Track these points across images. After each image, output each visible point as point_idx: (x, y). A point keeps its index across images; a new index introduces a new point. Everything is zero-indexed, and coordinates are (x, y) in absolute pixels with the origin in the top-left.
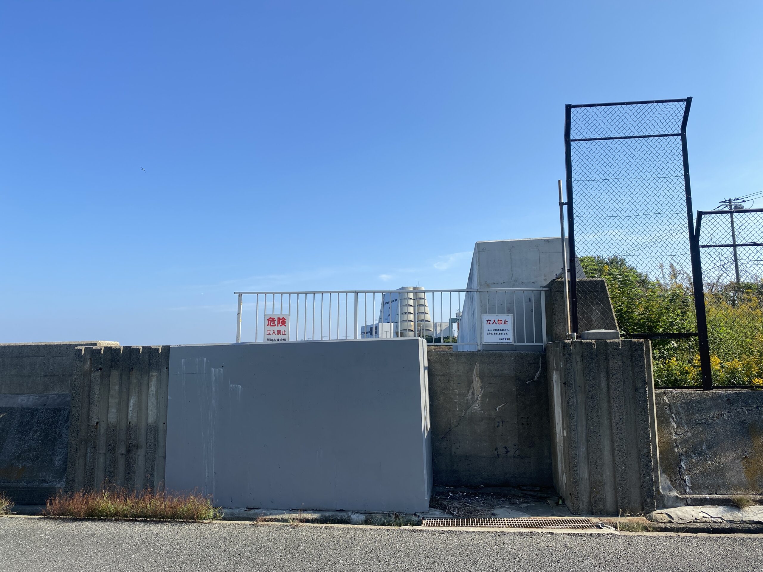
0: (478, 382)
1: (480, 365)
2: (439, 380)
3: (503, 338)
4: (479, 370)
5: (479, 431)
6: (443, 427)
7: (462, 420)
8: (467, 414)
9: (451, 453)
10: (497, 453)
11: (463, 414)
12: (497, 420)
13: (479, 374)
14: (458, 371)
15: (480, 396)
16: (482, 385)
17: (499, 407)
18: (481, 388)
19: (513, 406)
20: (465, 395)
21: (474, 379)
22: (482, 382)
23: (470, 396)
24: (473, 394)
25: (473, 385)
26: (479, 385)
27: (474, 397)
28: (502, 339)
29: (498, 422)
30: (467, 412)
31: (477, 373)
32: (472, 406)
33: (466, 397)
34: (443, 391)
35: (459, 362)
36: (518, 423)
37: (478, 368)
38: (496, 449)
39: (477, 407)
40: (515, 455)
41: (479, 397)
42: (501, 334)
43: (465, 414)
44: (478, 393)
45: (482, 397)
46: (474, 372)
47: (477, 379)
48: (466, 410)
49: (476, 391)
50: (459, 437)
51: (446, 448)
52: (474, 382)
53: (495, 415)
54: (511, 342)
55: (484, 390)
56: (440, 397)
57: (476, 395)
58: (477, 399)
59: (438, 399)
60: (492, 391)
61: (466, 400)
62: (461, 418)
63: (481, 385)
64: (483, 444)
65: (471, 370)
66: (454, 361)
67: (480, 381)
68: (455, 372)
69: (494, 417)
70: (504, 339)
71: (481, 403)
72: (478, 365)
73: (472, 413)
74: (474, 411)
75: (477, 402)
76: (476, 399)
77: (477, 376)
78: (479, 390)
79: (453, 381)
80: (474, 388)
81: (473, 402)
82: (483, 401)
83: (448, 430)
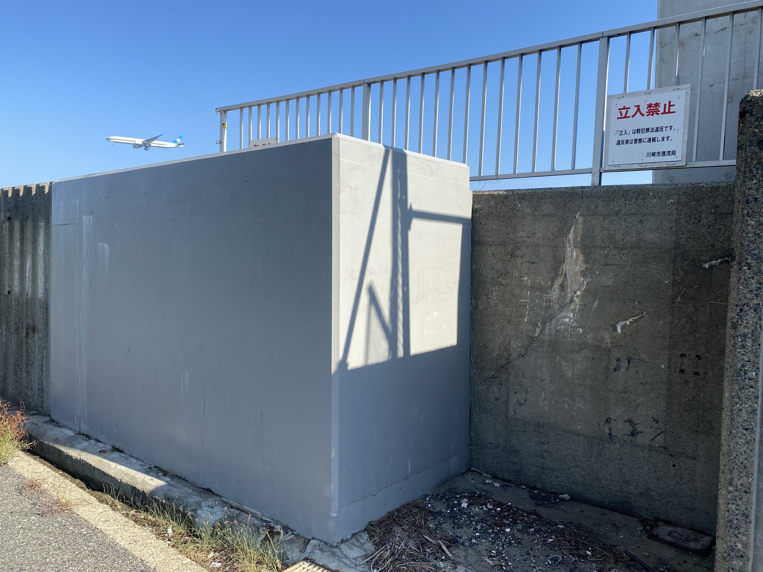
0: (577, 260)
1: (584, 221)
2: (493, 254)
3: (657, 151)
4: (580, 232)
5: (570, 374)
6: (495, 355)
7: (535, 344)
8: (547, 332)
9: (507, 412)
10: (608, 431)
11: (538, 331)
12: (616, 354)
13: (582, 240)
14: (534, 234)
15: (578, 293)
16: (586, 268)
17: (623, 323)
18: (584, 274)
19: (661, 323)
20: (545, 290)
21: (568, 254)
22: (586, 262)
23: (555, 294)
24: (562, 287)
25: (566, 267)
26: (580, 267)
27: (565, 295)
28: (653, 154)
29: (618, 360)
30: (547, 327)
31: (575, 239)
32: (558, 316)
33: (548, 293)
34: (498, 277)
35: (537, 213)
36: (669, 367)
37: (580, 226)
38: (607, 421)
39: (570, 318)
40: (653, 444)
41: (577, 297)
42: (654, 140)
43: (542, 331)
44: (576, 287)
45: (582, 297)
46: (571, 236)
47: (575, 254)
48: (544, 324)
49: (569, 282)
50: (525, 380)
51: (497, 399)
52: (568, 261)
53: (611, 342)
54: (679, 159)
55: (589, 279)
56: (492, 292)
57: (569, 290)
58: (572, 301)
59: (488, 294)
60: (610, 284)
61: (547, 301)
62: (532, 339)
63: (584, 267)
64: (577, 405)
65: (563, 232)
66: (528, 211)
67: (581, 258)
68: (528, 237)
69: (609, 346)
70: (659, 153)
71: (579, 310)
72: (581, 219)
73: (558, 331)
74: (562, 327)
75: (572, 307)
76: (568, 300)
77: (575, 247)
78: (577, 279)
79: (522, 257)
80: (565, 275)
81: (562, 308)
82: (584, 306)
83: (503, 362)
